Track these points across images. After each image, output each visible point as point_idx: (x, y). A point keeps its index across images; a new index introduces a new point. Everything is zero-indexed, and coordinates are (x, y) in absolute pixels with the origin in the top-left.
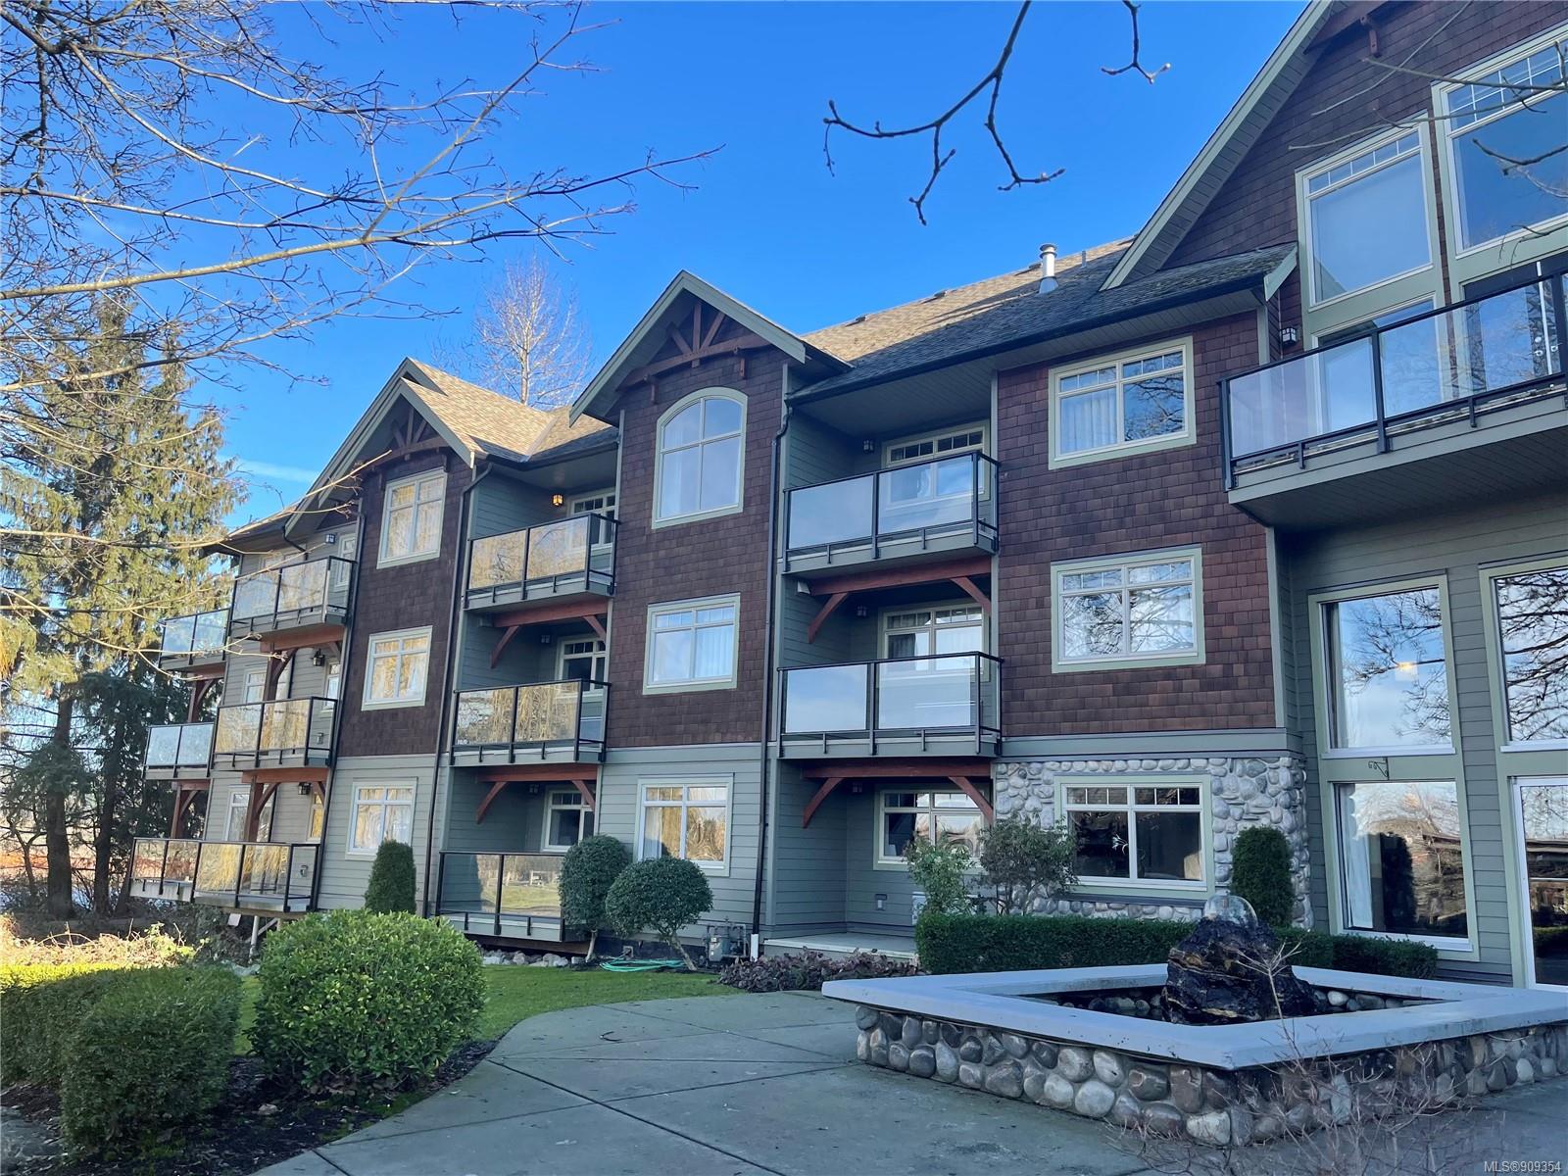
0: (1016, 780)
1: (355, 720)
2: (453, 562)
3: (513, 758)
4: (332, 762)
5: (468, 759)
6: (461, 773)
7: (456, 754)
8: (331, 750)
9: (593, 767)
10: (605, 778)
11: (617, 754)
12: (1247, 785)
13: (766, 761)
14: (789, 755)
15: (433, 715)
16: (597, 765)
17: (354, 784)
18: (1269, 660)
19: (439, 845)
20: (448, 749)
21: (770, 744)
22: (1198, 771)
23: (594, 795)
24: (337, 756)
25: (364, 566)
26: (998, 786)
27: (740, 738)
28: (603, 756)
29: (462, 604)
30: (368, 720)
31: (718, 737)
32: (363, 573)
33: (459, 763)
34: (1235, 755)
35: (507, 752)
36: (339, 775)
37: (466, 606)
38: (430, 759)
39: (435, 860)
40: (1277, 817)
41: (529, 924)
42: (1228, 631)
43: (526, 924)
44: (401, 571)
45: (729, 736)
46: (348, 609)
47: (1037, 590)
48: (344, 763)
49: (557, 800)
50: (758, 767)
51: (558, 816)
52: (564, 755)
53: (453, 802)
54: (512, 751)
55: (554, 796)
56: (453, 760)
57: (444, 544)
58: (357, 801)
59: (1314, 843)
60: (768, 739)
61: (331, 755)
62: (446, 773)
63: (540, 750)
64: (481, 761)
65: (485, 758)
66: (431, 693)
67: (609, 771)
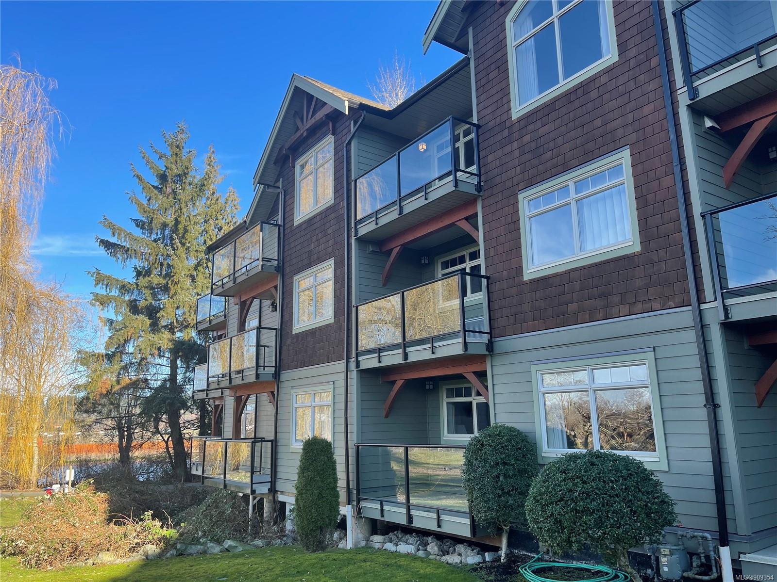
1: (289, 342)
2: (343, 203)
3: (406, 356)
4: (277, 376)
5: (370, 362)
6: (367, 374)
7: (360, 358)
8: (276, 367)
9: (481, 358)
10: (495, 368)
11: (504, 343)
13: (703, 328)
14: (737, 316)
15: (340, 328)
16: (485, 355)
17: (292, 391)
19: (353, 439)
20: (354, 355)
21: (704, 306)
23: (486, 388)
24: (280, 371)
25: (287, 227)
27: (656, 305)
28: (490, 346)
29: (353, 234)
30: (297, 340)
31: (625, 309)
32: (286, 232)
33: (364, 366)
35: (400, 351)
36: (282, 385)
37: (356, 234)
38: (341, 365)
39: (352, 452)
41: (439, 517)
43: (435, 516)
44: (310, 222)
45: (639, 306)
46: (278, 260)
48: (285, 375)
49: (450, 393)
50: (691, 336)
51: (452, 408)
52: (453, 348)
53: (361, 401)
54: (405, 350)
55: (448, 390)
56: (358, 364)
57: (336, 191)
58: (295, 405)
60: (701, 300)
61: (276, 371)
62: (354, 375)
63: (429, 346)
64: (380, 362)
65: (383, 359)
66: (337, 312)
67: (498, 361)
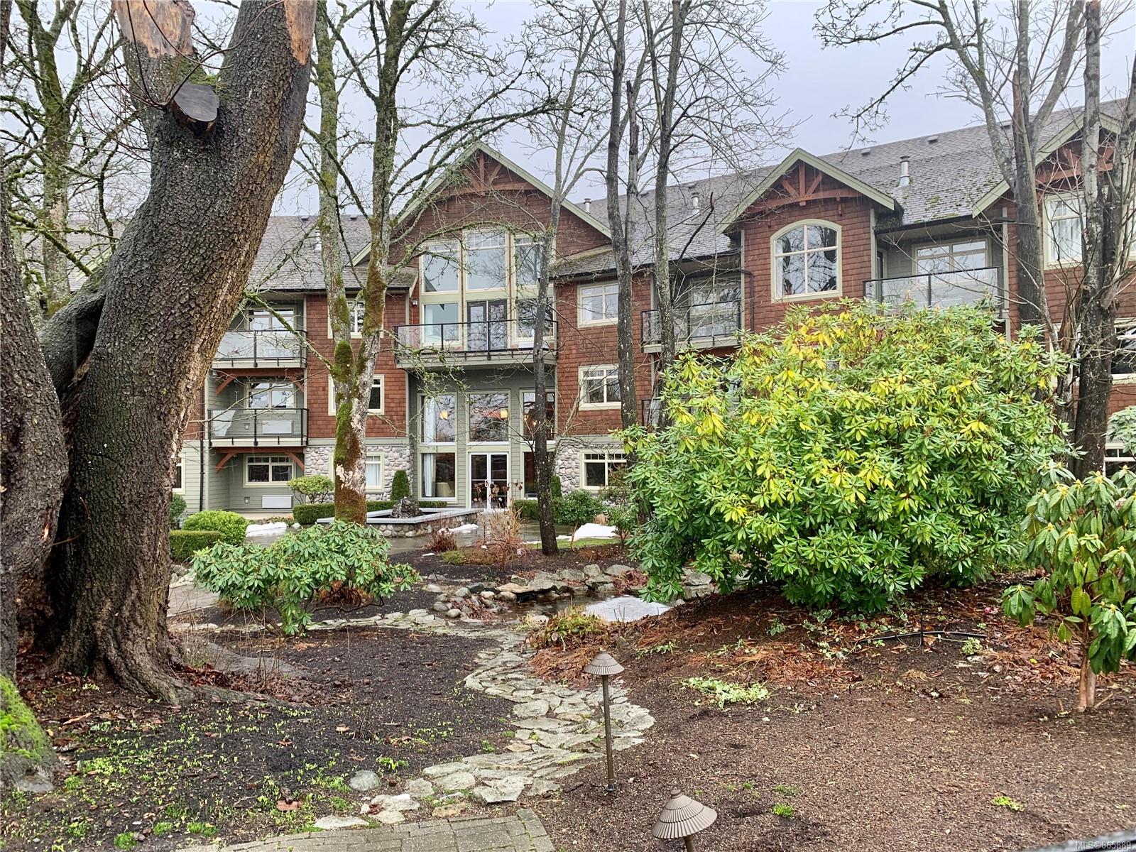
0: (314, 453)
12: (396, 455)
18: (404, 415)
22: (381, 450)
26: (306, 456)
34: (393, 445)
40: (405, 465)
42: (392, 405)
47: (323, 385)
59: (414, 472)
